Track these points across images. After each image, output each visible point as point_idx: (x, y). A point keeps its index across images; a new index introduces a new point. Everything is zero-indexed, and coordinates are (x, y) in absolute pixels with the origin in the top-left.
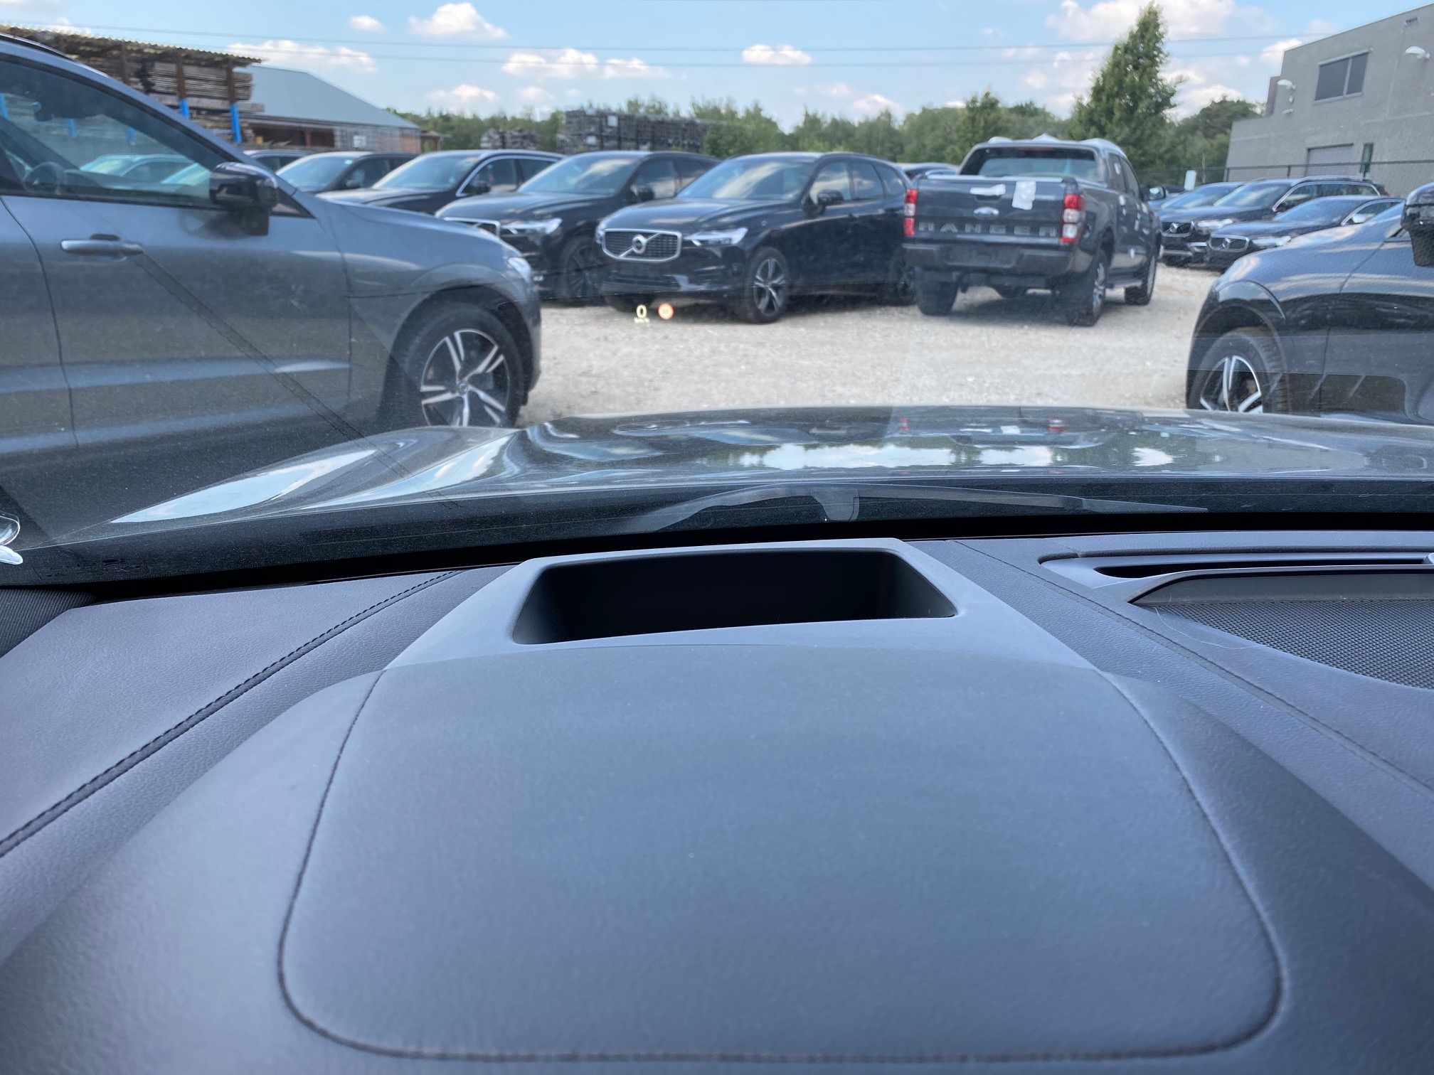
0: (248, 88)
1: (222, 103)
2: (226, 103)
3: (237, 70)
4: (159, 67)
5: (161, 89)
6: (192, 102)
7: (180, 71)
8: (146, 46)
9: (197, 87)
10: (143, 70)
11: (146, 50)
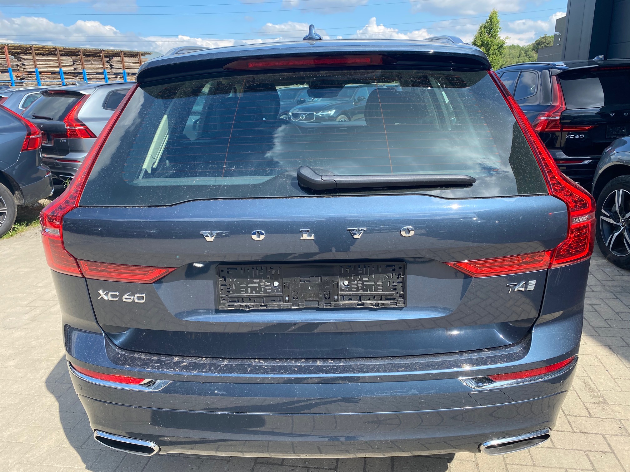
4: (115, 59)
6: (127, 71)
8: (110, 51)
11: (110, 53)
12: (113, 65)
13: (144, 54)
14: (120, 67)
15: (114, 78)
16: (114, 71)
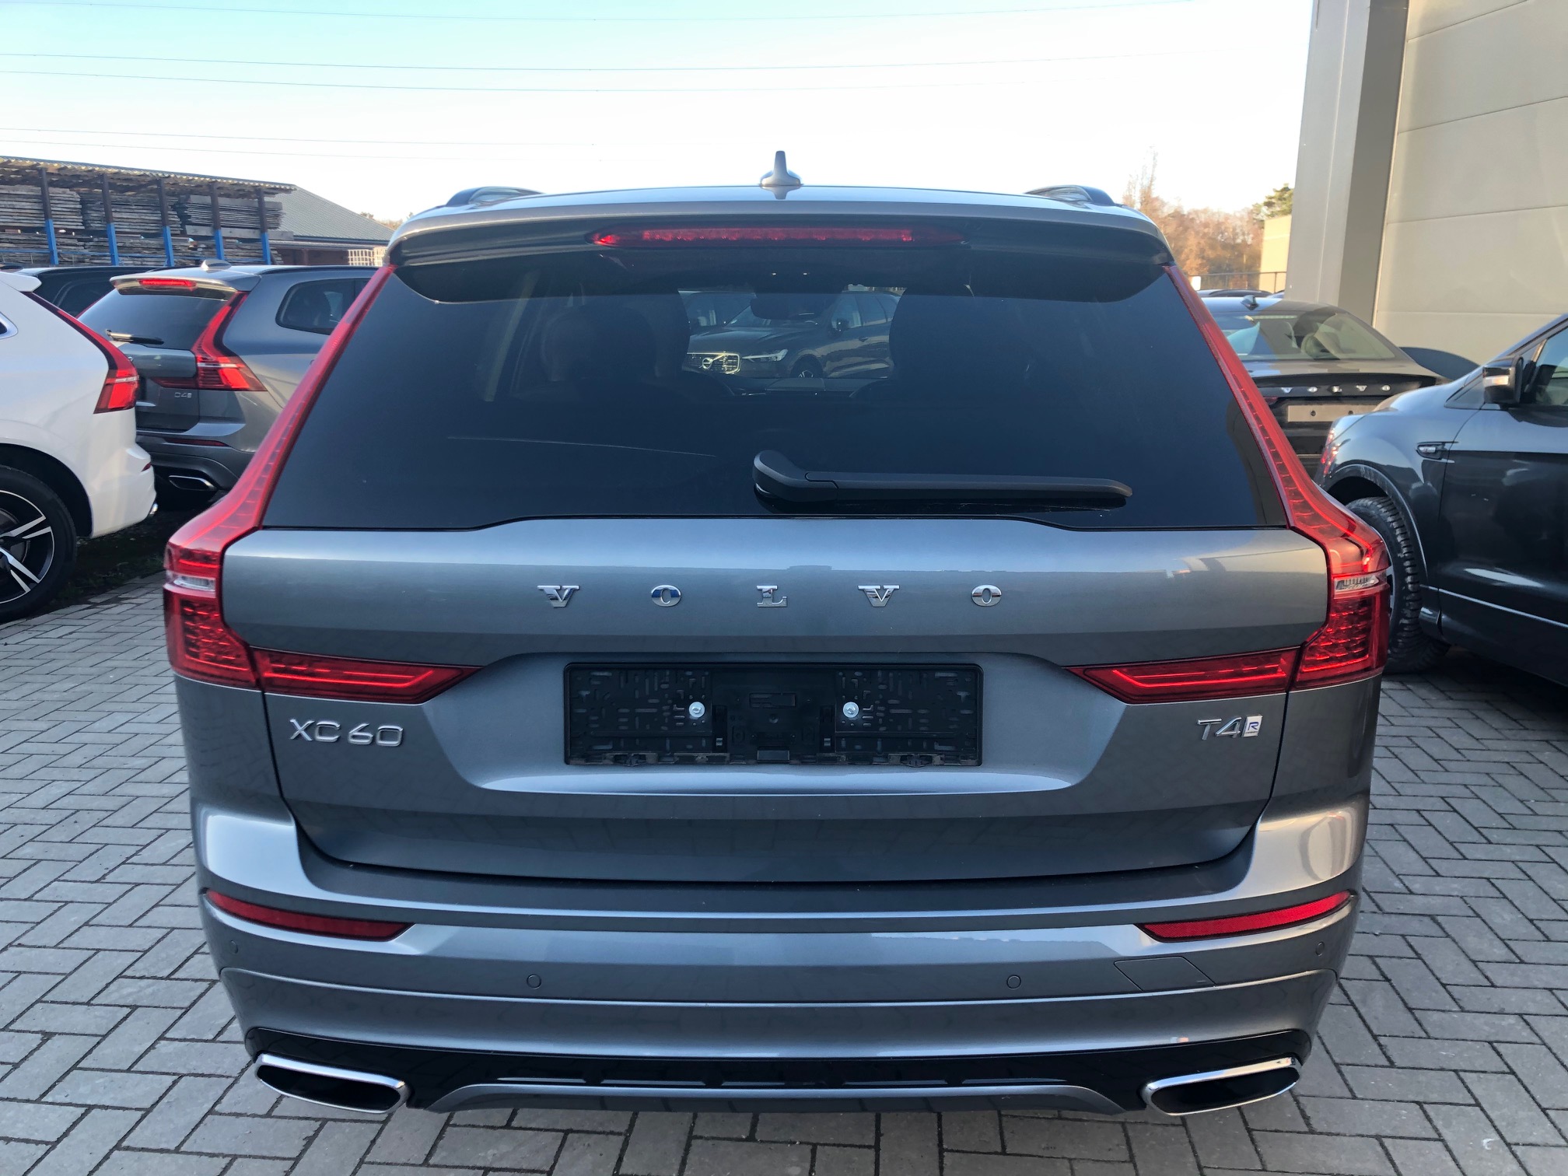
0: (277, 216)
1: (254, 232)
2: (257, 231)
3: (267, 199)
5: (194, 221)
7: (214, 200)
9: (230, 218)
10: (178, 203)
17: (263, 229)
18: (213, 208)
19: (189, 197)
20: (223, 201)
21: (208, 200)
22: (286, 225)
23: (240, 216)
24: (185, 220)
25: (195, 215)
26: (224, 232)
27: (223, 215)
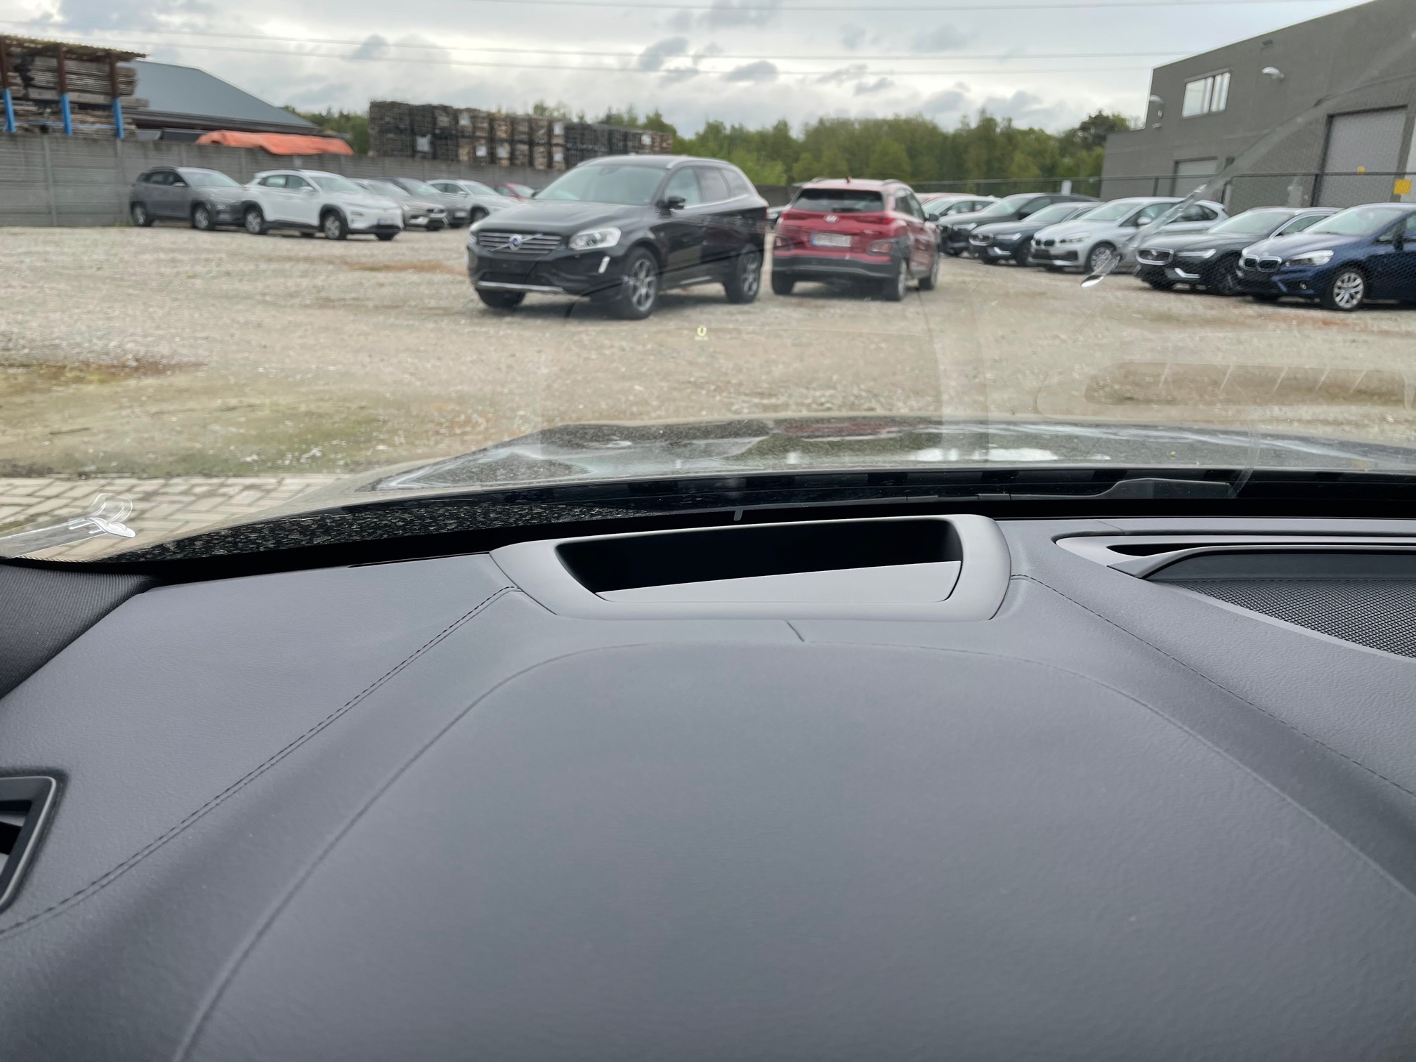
0: (131, 83)
1: (104, 99)
2: (108, 98)
3: (120, 64)
4: (39, 62)
5: (40, 84)
7: (61, 64)
8: (25, 41)
9: (78, 82)
10: (23, 65)
11: (26, 45)
12: (33, 79)
13: (128, 56)
14: (51, 85)
15: (35, 114)
16: (34, 94)
17: (113, 93)
18: (60, 72)
19: (33, 61)
20: (71, 65)
21: (54, 62)
22: (140, 92)
23: (89, 82)
24: (28, 82)
25: (41, 78)
26: (71, 96)
27: (72, 80)
